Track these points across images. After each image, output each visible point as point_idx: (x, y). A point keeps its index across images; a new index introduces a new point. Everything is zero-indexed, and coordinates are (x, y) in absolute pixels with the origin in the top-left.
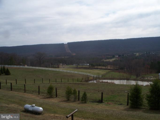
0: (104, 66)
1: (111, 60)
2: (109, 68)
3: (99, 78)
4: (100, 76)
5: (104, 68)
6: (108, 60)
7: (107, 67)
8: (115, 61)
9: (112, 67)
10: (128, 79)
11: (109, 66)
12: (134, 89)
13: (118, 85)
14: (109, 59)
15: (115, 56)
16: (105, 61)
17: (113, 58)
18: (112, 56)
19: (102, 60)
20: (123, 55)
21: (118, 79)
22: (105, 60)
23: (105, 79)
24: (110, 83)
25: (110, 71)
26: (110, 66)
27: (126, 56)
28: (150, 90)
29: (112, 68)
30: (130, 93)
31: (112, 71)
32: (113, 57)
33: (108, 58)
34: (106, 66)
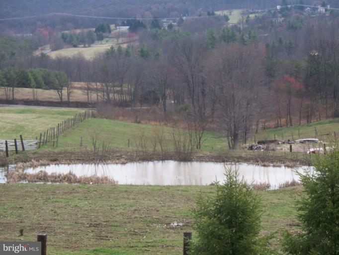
0: (48, 84)
1: (90, 52)
2: (78, 95)
3: (23, 157)
4: (30, 144)
5: (50, 94)
6: (69, 53)
7: (65, 92)
8: (109, 54)
9: (97, 90)
10: (184, 157)
11: (76, 84)
12: (219, 211)
13: (129, 190)
14: (75, 46)
15: (112, 26)
16: (53, 55)
17: (101, 38)
18: (94, 29)
19: (37, 53)
20: (156, 24)
21: (131, 159)
22: (54, 50)
23: (55, 160)
24: (84, 181)
25: (82, 111)
26: (82, 84)
27: (170, 26)
28: (302, 212)
29: (94, 96)
30: (194, 234)
31: (93, 116)
32: (102, 32)
33: (71, 42)
34: (58, 88)
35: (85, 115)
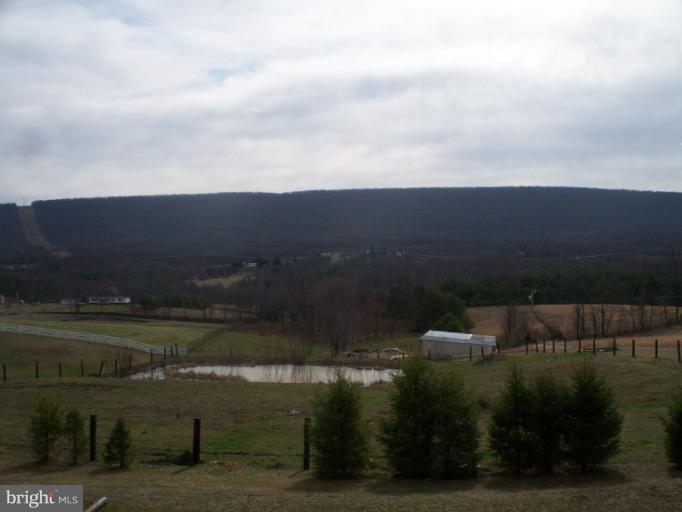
0: (196, 306)
1: (227, 282)
2: (218, 314)
3: (178, 360)
4: (182, 350)
5: (197, 313)
6: (212, 282)
7: (208, 311)
8: (242, 284)
9: (232, 310)
10: (298, 362)
11: (216, 306)
12: (332, 402)
13: (257, 386)
14: (216, 277)
15: (244, 263)
16: (200, 284)
17: (235, 272)
18: (230, 265)
19: (188, 282)
20: (277, 262)
21: (258, 363)
22: (201, 279)
23: (202, 363)
24: (223, 379)
25: (221, 326)
26: (221, 306)
27: (288, 264)
28: (394, 403)
29: (229, 315)
30: (313, 419)
31: (229, 330)
32: (236, 267)
33: (212, 274)
34: (203, 308)
35: (223, 328)
